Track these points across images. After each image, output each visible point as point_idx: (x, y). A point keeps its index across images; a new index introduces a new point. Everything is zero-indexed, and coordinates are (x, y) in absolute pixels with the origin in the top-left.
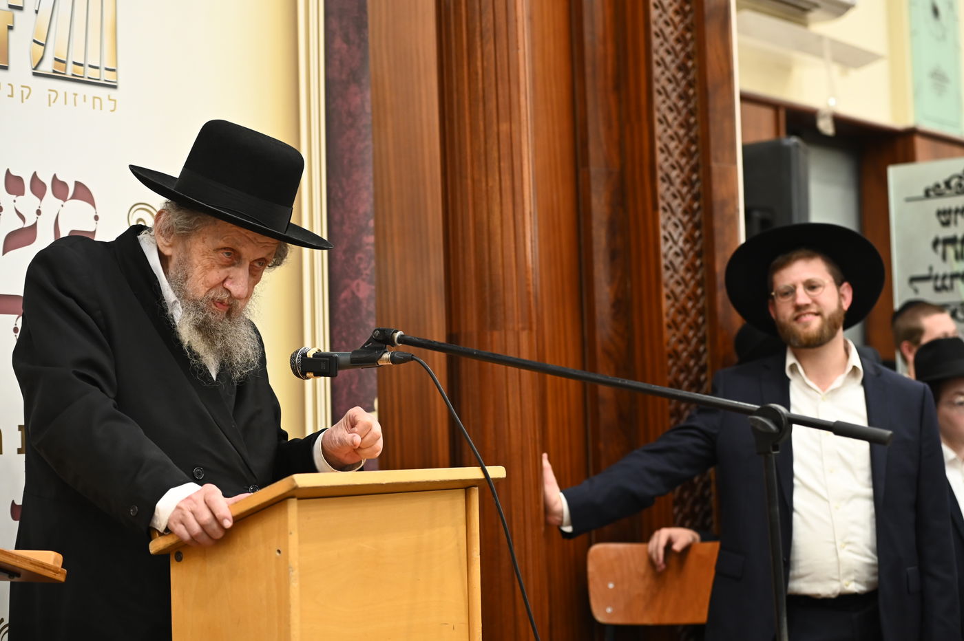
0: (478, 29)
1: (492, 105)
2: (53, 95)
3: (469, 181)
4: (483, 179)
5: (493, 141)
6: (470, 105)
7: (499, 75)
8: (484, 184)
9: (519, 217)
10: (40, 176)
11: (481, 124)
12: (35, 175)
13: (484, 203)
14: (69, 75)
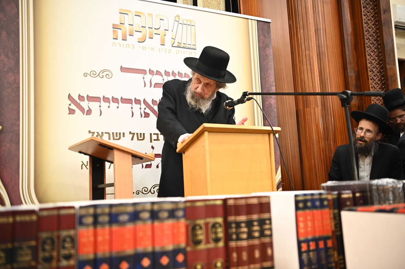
0: (298, 27)
1: (303, 47)
2: (178, 52)
3: (298, 68)
4: (302, 67)
5: (304, 56)
6: (297, 48)
7: (305, 39)
8: (302, 69)
9: (313, 76)
10: (174, 71)
11: (301, 52)
12: (173, 71)
13: (303, 74)
14: (182, 46)
